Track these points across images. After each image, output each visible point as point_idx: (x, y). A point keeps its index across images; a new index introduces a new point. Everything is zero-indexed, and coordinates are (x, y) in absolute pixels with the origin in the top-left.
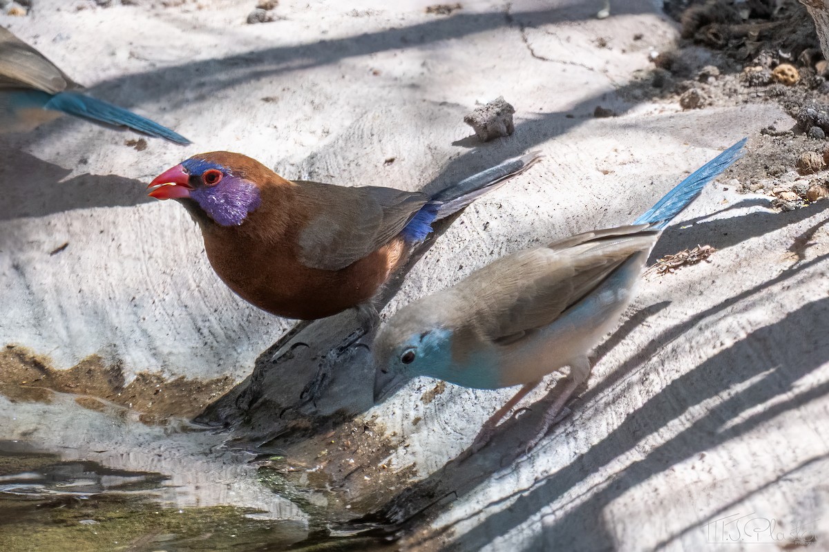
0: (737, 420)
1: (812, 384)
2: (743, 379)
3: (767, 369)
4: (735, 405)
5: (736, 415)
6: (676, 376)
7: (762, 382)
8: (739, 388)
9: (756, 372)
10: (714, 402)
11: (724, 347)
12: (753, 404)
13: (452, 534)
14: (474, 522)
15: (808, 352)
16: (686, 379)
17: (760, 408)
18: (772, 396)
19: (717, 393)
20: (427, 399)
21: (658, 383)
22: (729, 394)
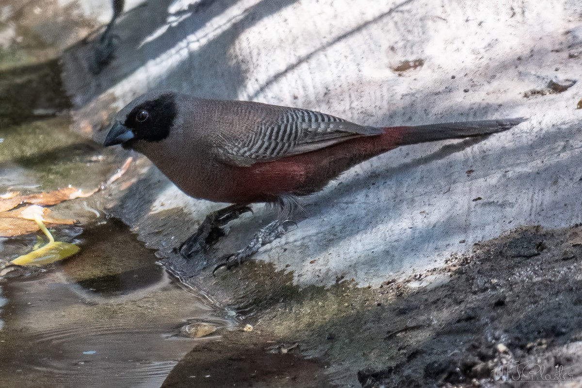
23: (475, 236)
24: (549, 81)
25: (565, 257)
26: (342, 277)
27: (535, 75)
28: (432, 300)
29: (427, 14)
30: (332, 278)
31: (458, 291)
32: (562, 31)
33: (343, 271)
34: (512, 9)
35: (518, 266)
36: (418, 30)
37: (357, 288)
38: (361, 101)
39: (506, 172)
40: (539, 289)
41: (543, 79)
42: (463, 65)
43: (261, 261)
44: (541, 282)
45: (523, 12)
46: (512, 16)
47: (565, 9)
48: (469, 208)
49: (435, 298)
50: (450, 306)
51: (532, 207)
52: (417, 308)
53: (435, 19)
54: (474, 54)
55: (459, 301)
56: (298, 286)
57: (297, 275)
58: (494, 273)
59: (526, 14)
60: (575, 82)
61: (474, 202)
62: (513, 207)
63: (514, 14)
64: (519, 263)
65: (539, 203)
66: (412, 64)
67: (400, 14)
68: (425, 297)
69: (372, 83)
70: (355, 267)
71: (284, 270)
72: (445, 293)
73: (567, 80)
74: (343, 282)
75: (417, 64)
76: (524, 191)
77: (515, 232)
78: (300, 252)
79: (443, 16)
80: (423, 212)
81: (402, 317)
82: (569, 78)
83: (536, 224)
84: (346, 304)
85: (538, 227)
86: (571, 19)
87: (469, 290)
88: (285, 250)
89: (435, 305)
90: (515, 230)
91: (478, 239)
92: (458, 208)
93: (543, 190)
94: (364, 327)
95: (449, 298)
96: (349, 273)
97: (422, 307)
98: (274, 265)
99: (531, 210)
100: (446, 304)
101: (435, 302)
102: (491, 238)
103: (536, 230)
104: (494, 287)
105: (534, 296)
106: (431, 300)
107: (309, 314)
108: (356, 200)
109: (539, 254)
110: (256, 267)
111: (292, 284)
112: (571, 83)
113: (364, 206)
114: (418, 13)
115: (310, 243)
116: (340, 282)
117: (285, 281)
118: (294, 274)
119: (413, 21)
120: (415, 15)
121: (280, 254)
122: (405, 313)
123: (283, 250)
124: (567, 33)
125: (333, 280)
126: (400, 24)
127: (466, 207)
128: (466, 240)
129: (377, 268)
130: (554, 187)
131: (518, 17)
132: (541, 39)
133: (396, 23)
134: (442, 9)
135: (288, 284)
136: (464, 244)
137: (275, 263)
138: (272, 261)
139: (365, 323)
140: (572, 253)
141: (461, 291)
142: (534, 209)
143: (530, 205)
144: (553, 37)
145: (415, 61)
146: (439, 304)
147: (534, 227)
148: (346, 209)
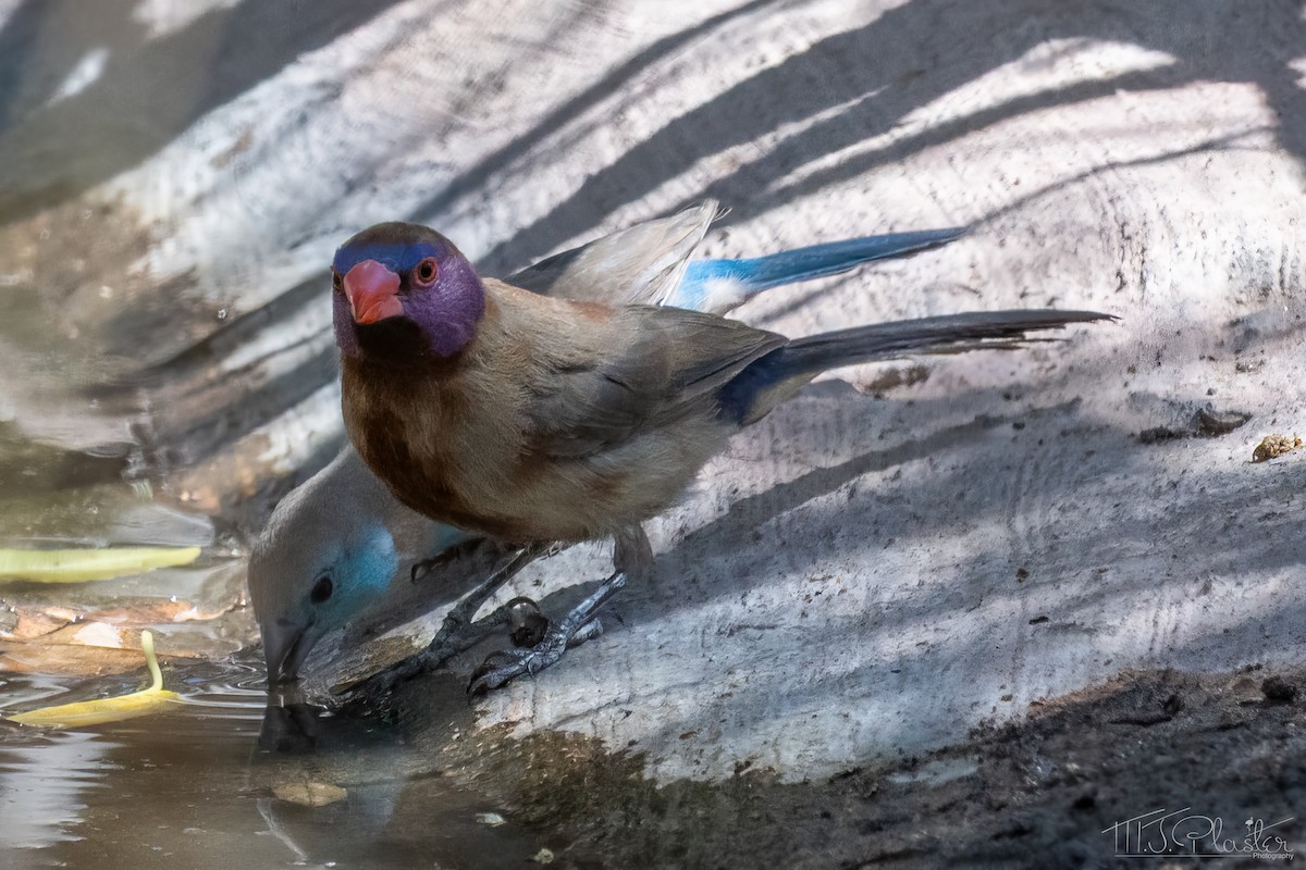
0: (789, 180)
1: (927, 122)
2: (800, 115)
3: (846, 100)
4: (787, 157)
5: (788, 172)
6: (678, 113)
7: (836, 119)
8: (791, 129)
9: (825, 103)
10: (748, 152)
11: (766, 66)
12: (819, 153)
13: (262, 375)
14: (302, 354)
15: (920, 73)
16: (697, 117)
17: (831, 160)
18: (854, 141)
19: (752, 137)
20: (219, 162)
21: (645, 121)
22: (775, 139)
23: (1032, 688)
24: (1193, 413)
25: (1223, 723)
26: (748, 764)
27: (1165, 400)
28: (940, 804)
29: (939, 280)
30: (727, 765)
31: (995, 787)
32: (1223, 320)
33: (750, 753)
34: (1119, 274)
35: (1123, 742)
36: (919, 310)
37: (780, 785)
38: (797, 440)
39: (1101, 571)
40: (1169, 779)
41: (1183, 408)
42: (1012, 380)
43: (576, 734)
44: (1173, 766)
45: (1143, 281)
46: (1120, 289)
47: (1230, 278)
48: (1021, 637)
49: (945, 800)
50: (978, 814)
51: (1156, 634)
52: (906, 819)
53: (956, 290)
54: (1037, 360)
55: (996, 804)
56: (653, 781)
57: (652, 760)
58: (1071, 755)
59: (1150, 284)
60: (1248, 417)
61: (1032, 626)
62: (1114, 633)
63: (1123, 284)
64: (1126, 735)
65: (1171, 627)
66: (903, 376)
67: (881, 279)
68: (923, 800)
69: (818, 408)
70: (775, 744)
71: (625, 752)
72: (967, 791)
73: (1232, 413)
74: (749, 773)
75: (915, 375)
76: (1139, 605)
77: (1119, 680)
78: (659, 719)
79: (974, 285)
80: (923, 644)
81: (873, 837)
82: (1236, 409)
83: (1163, 667)
84: (756, 815)
85: (1167, 672)
86: (1243, 297)
87: (1018, 785)
88: (628, 713)
89: (943, 815)
90: (1117, 676)
91: (1039, 694)
92: (998, 637)
93: (1179, 603)
94: (792, 856)
95: (975, 801)
96: (762, 755)
97: (917, 817)
98: (603, 742)
99: (1153, 640)
100: (967, 813)
101: (944, 809)
102: (1066, 693)
103: (1164, 678)
104: (1071, 779)
105: (1159, 791)
106: (935, 806)
107: (676, 832)
108: (780, 622)
109: (1168, 719)
110: (564, 745)
111: (640, 777)
112: (1238, 419)
113: (798, 633)
114: (920, 278)
115: (681, 702)
116: (742, 773)
117: (628, 772)
118: (648, 760)
119: (909, 292)
120: (913, 281)
121: (617, 722)
122: (880, 829)
123: (624, 714)
124: (1235, 323)
125: (729, 769)
126: (880, 297)
127: (1015, 634)
128: (1014, 696)
129: (824, 746)
130: (1204, 599)
131: (1132, 290)
132: (1178, 333)
133: (872, 297)
134: (971, 270)
135: (633, 776)
136: (1008, 703)
137: (605, 739)
138: (598, 735)
139: (795, 849)
140: (1239, 716)
141: (1003, 788)
142: (1159, 639)
143: (1152, 631)
144: (1204, 332)
145: (911, 371)
146: (954, 813)
147: (1159, 672)
148: (759, 639)
